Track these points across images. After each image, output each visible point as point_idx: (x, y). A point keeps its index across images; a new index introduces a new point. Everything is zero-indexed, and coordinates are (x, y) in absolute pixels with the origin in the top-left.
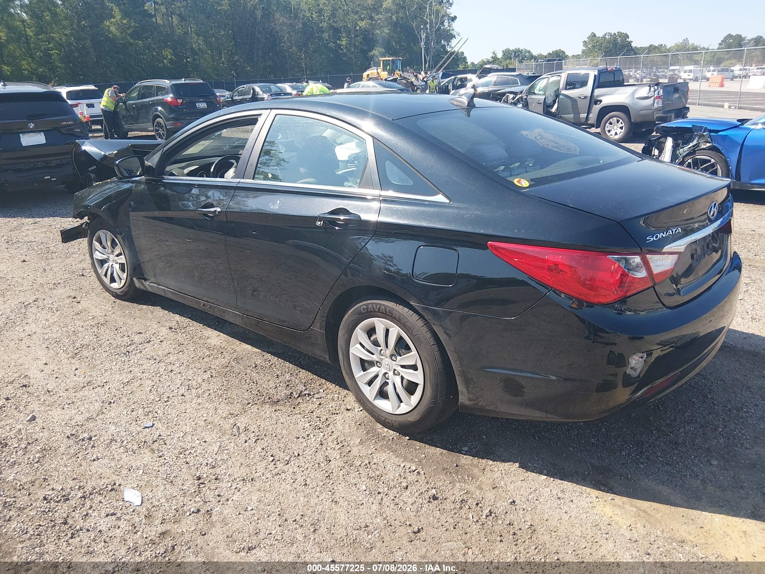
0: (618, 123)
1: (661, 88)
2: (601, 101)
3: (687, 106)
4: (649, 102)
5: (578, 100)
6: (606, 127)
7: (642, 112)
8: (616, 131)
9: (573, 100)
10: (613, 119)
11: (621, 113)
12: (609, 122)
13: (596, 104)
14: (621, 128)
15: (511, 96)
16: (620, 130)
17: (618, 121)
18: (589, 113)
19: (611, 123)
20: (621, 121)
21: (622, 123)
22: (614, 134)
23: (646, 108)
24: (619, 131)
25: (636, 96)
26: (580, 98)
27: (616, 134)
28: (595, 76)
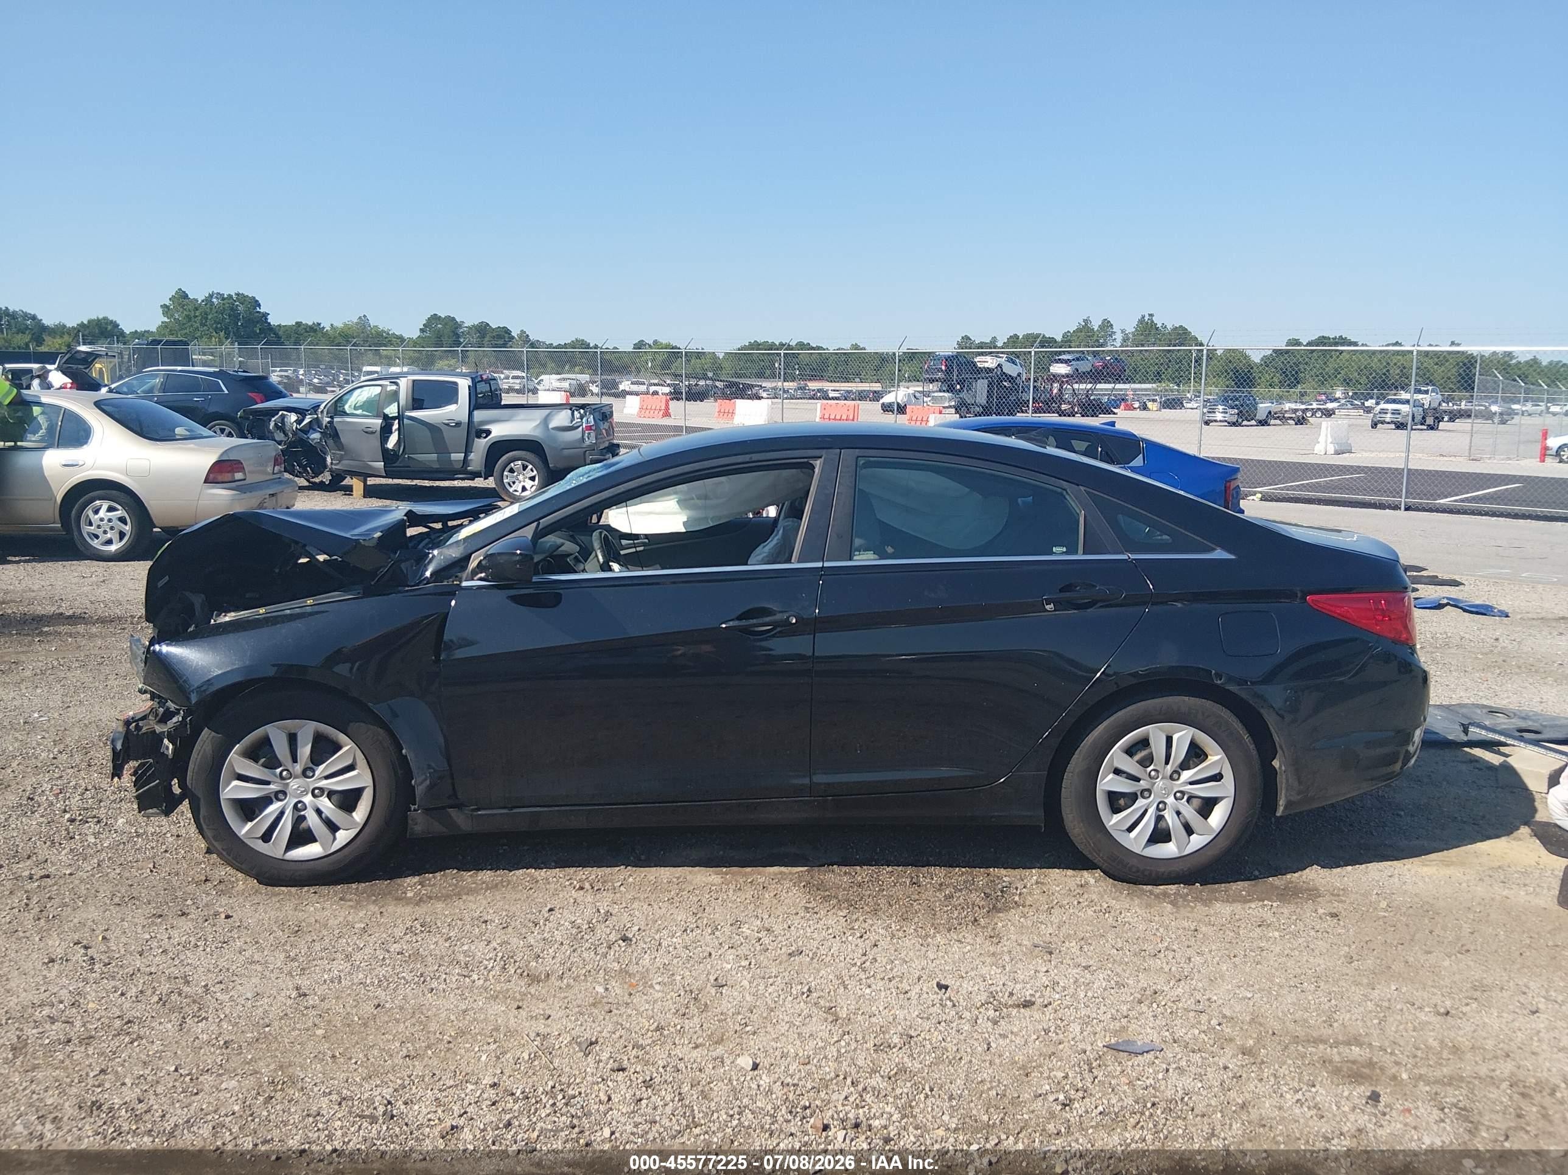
0: (524, 470)
1: (590, 414)
2: (488, 432)
3: (615, 442)
4: (576, 434)
5: (443, 428)
6: (505, 477)
7: (566, 452)
8: (522, 484)
9: (433, 429)
10: (516, 463)
11: (529, 453)
12: (508, 468)
13: (479, 437)
14: (532, 479)
15: (293, 417)
16: (532, 483)
17: (525, 468)
18: (468, 450)
19: (512, 471)
20: (530, 466)
21: (532, 470)
22: (520, 490)
23: (571, 446)
24: (528, 484)
25: (551, 426)
26: (448, 425)
27: (524, 489)
28: (469, 386)
